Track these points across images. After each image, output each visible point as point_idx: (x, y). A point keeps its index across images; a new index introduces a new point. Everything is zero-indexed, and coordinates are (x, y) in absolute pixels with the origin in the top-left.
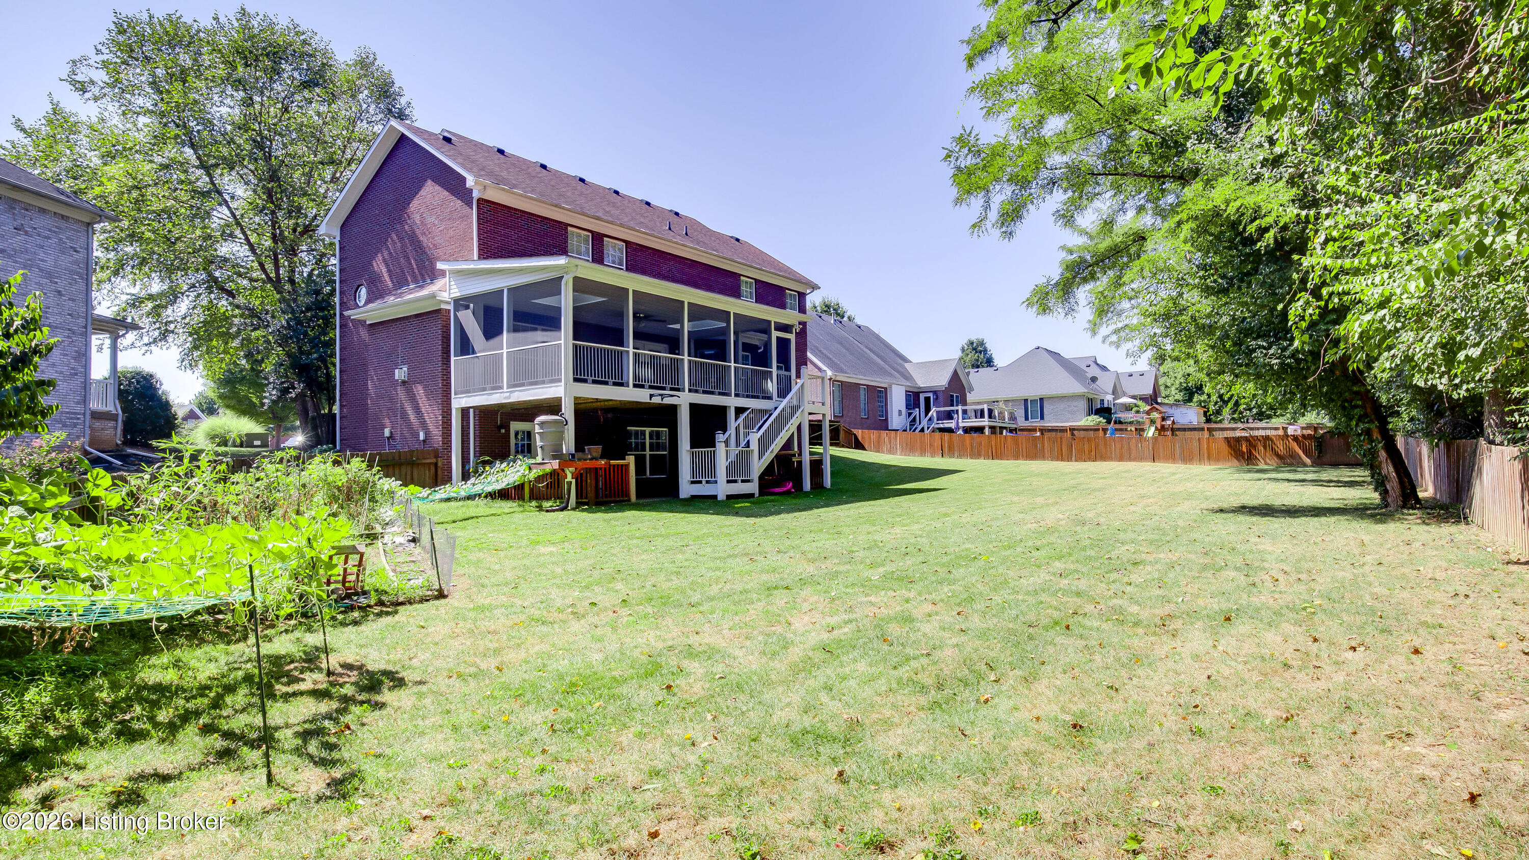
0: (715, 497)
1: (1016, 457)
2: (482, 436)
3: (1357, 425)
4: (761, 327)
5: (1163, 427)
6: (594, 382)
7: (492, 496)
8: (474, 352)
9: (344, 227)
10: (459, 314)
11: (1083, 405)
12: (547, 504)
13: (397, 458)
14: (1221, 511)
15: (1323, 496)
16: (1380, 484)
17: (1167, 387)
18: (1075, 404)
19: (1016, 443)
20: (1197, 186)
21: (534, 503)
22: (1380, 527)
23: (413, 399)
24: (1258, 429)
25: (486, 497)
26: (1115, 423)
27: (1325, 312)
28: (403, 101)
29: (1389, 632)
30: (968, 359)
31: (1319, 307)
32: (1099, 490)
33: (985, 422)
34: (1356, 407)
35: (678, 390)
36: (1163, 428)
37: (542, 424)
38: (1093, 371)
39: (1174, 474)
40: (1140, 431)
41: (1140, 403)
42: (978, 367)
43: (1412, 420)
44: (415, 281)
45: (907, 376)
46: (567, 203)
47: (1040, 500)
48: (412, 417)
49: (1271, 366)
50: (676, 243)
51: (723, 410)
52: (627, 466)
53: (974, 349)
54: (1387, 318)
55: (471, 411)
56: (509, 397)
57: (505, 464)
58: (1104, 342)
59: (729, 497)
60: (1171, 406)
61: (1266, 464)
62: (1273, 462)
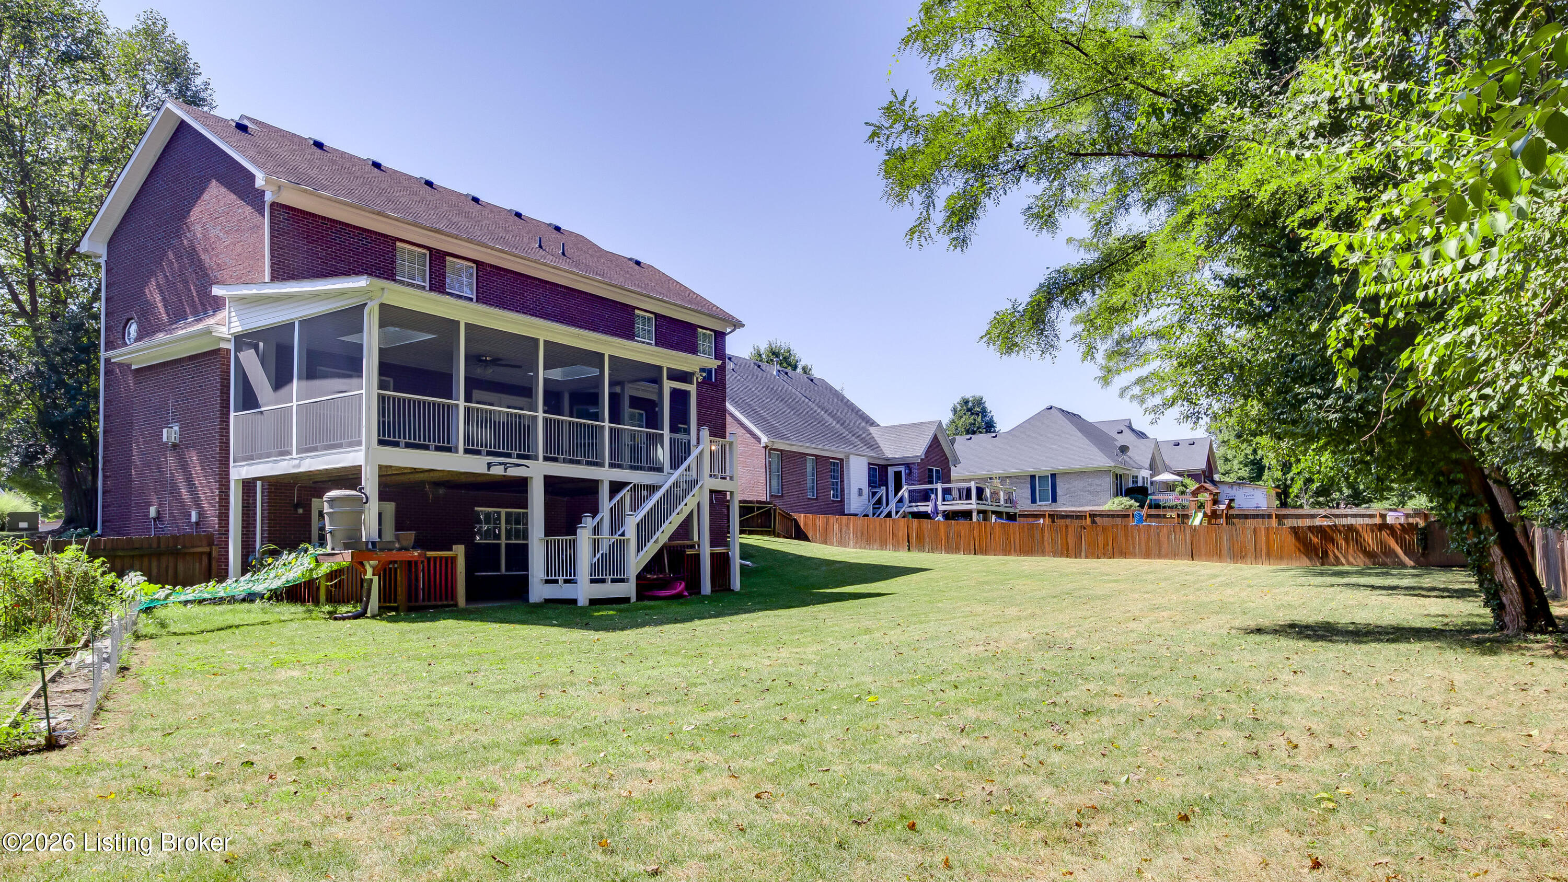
0: (574, 602)
1: (1006, 552)
2: (272, 518)
3: (1457, 509)
4: (653, 375)
5: (1214, 513)
6: (408, 446)
7: (277, 596)
8: (257, 405)
9: (113, 243)
10: (241, 355)
11: (1108, 483)
12: (343, 609)
13: (155, 545)
14: (1259, 631)
15: (1417, 611)
16: (1494, 597)
17: (1227, 460)
18: (1098, 481)
19: (1007, 534)
20: (1219, 162)
21: (328, 608)
22: (1488, 661)
23: (184, 466)
24: (1346, 516)
25: (270, 599)
26: (1150, 507)
27: (1383, 333)
28: (199, 81)
29: (1453, 852)
30: (960, 423)
31: (1375, 326)
32: (1101, 598)
33: (972, 505)
34: (1454, 482)
35: (527, 457)
36: (1214, 515)
37: (332, 501)
38: (1127, 438)
39: (1216, 576)
40: (1184, 517)
41: (1188, 481)
42: (974, 433)
43: (1555, 503)
44: (195, 313)
45: (872, 445)
46: (394, 210)
47: (1012, 611)
48: (184, 491)
49: (1329, 423)
50: (545, 265)
51: (592, 486)
52: (453, 559)
53: (969, 410)
54: (1478, 339)
55: (259, 484)
56: (299, 466)
57: (293, 555)
58: (1121, 395)
59: (593, 602)
60: (1231, 485)
61: (1349, 563)
62: (1360, 561)
